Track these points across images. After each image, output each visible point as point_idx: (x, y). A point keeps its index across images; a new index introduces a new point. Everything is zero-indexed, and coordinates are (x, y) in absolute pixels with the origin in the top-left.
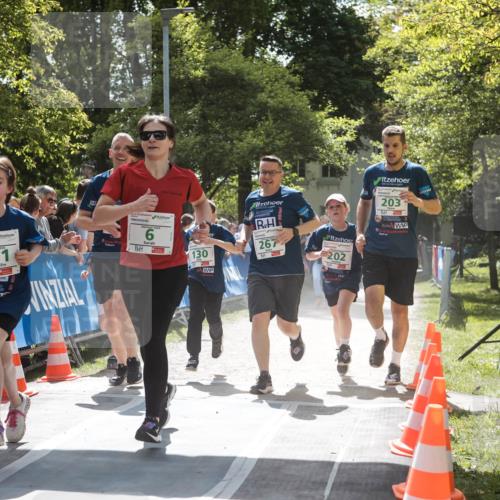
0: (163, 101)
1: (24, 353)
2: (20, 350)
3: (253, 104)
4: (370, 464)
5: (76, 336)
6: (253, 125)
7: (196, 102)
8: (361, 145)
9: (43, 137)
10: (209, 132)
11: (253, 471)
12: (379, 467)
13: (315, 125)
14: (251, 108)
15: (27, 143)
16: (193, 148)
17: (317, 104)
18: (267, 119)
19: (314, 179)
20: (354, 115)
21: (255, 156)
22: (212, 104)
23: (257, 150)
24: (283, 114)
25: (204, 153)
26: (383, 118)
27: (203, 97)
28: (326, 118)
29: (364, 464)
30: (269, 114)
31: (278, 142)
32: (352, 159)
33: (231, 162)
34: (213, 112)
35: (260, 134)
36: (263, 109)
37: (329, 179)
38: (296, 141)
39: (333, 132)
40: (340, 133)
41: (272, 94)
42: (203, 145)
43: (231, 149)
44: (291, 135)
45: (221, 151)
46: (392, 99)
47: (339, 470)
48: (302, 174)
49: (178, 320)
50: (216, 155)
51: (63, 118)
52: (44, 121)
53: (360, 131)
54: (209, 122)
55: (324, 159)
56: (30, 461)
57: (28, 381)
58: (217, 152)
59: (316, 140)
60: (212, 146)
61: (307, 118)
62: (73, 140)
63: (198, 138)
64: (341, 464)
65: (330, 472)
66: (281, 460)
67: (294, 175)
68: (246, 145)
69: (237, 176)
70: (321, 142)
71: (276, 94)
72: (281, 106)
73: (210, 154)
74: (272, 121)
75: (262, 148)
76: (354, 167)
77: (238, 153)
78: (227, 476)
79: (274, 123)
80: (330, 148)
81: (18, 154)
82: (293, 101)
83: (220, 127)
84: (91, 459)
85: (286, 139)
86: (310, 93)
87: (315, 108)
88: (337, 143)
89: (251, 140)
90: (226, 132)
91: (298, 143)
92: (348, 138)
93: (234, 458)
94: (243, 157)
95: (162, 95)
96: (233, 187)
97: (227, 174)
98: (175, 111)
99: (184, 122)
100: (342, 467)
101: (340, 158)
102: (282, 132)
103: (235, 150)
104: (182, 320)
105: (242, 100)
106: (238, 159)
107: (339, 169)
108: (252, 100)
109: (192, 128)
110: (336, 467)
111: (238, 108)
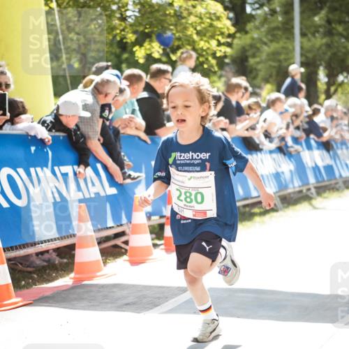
0: (293, 10)
7: (321, 8)
9: (194, 41)
10: (333, 34)
16: (320, 47)
22: (336, 10)
25: (329, 54)
27: (328, 4)
34: (337, 18)
42: (328, 46)
45: (344, 50)
49: (309, 193)
50: (340, 54)
51: (211, 25)
52: (195, 29)
54: (333, 25)
60: (336, 47)
62: (220, 44)
63: (324, 41)
73: (335, 54)
83: (343, 30)
95: (291, 5)
99: (311, 27)
104: (312, 194)
109: (318, 32)
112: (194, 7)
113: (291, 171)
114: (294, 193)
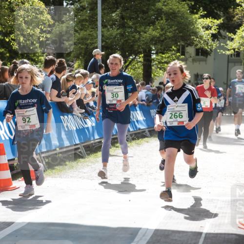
0: (97, 7)
1: (11, 163)
2: (9, 160)
3: (153, 10)
4: (225, 234)
5: (43, 153)
6: (153, 23)
7: (117, 8)
8: (221, 35)
10: (125, 27)
11: (152, 237)
12: (230, 236)
13: (192, 23)
14: (152, 12)
15: (13, 33)
16: (115, 37)
17: (193, 10)
18: (162, 19)
19: (191, 57)
20: (216, 17)
21: (154, 42)
22: (128, 9)
23: (156, 39)
24: (172, 16)
25: (122, 41)
26: (235, 19)
27: (122, 5)
28: (199, 18)
29: (221, 234)
30: (163, 16)
31: (168, 34)
32: (215, 45)
33: (139, 46)
34: (128, 15)
35: (157, 29)
36: (159, 12)
37: (200, 57)
38: (180, 33)
39: (203, 28)
40: (208, 28)
41: (166, 3)
42: (122, 35)
43: (139, 38)
44: (177, 29)
45: (133, 39)
46: (241, 6)
47: (205, 237)
48: (183, 54)
50: (130, 41)
53: (220, 27)
54: (126, 21)
55: (197, 45)
56: (15, 229)
57: (13, 180)
58: (130, 40)
59: (193, 32)
60: (127, 36)
61: (187, 18)
63: (119, 31)
64: (206, 234)
65: (200, 238)
66: (169, 231)
67: (178, 54)
68: (148, 35)
69: (142, 55)
70: (195, 34)
71: (168, 4)
72: (171, 11)
73: (126, 41)
74: (165, 21)
75: (159, 38)
76: (216, 49)
77: (143, 41)
78: (136, 240)
79: (166, 22)
80: (201, 38)
81: (7, 40)
82: (178, 8)
83: (132, 25)
84: (52, 228)
85: (174, 32)
86: (189, 3)
87: (192, 13)
88: (206, 34)
89: (152, 32)
90: (136, 27)
91: (181, 34)
92: (213, 31)
93: (140, 229)
94: (147, 43)
95: (96, 3)
96: (140, 62)
97: (137, 53)
98: (105, 14)
99: (110, 21)
100: (207, 235)
101: (207, 44)
102: (171, 28)
103: (142, 39)
105: (147, 7)
106: (143, 44)
107: (207, 50)
108: (153, 7)
109: (115, 24)
110: (203, 236)
111: (144, 12)
112: (23, 3)
113: (93, 127)
114: (95, 143)
